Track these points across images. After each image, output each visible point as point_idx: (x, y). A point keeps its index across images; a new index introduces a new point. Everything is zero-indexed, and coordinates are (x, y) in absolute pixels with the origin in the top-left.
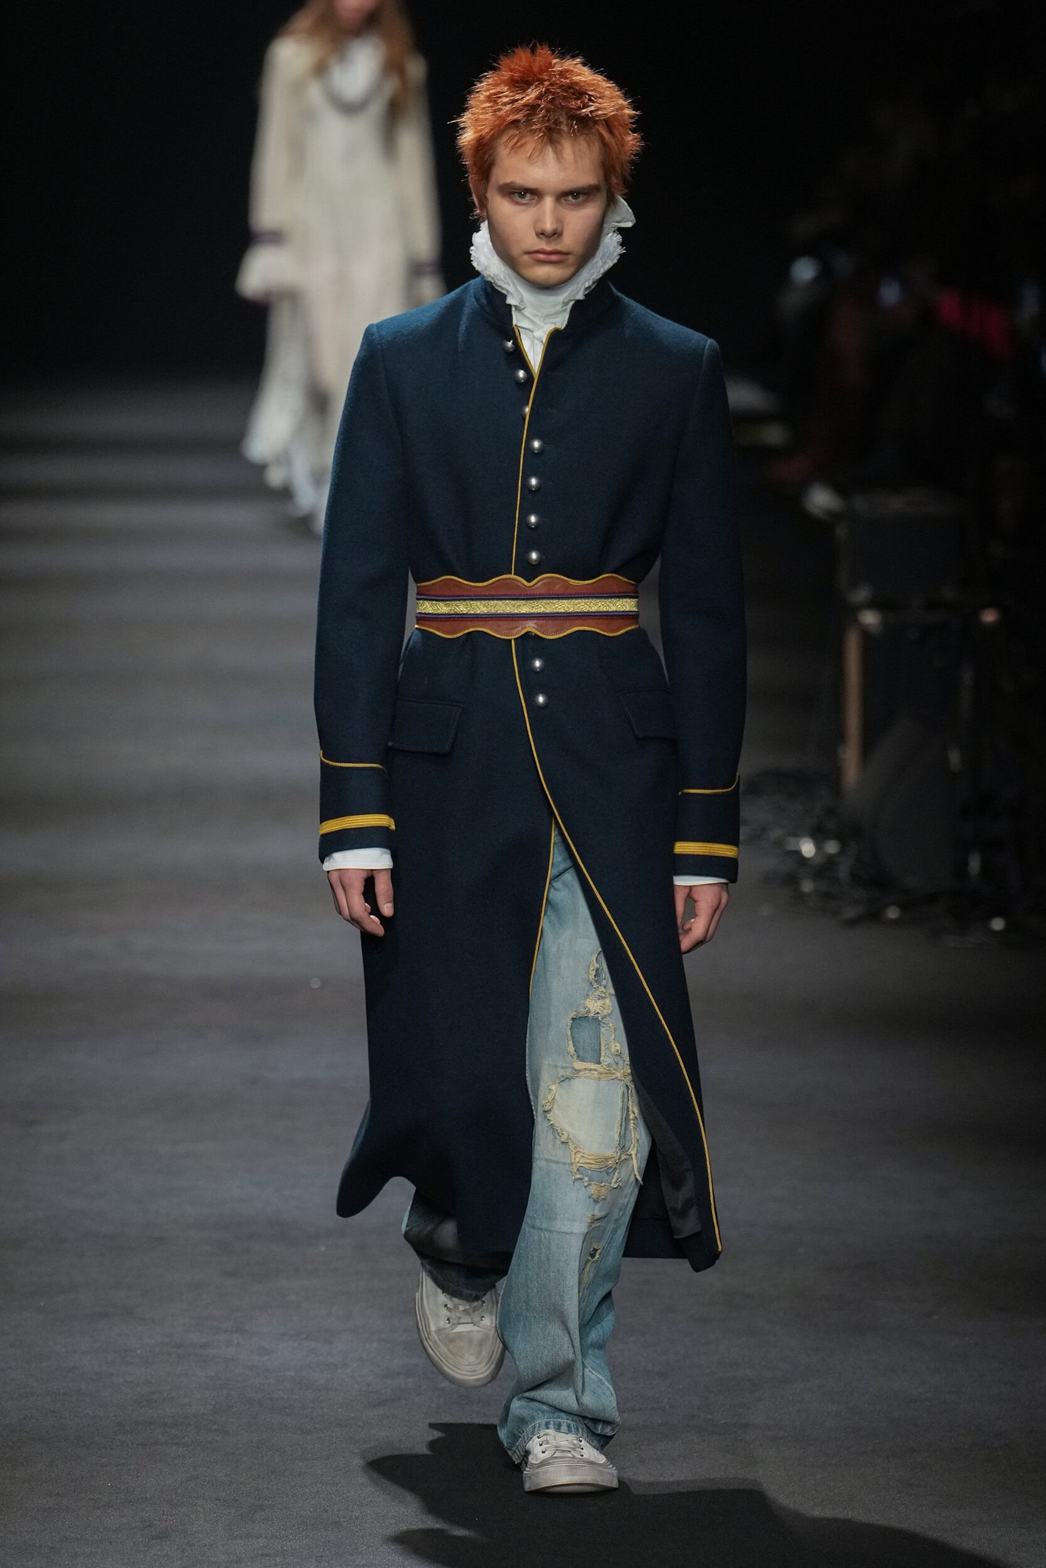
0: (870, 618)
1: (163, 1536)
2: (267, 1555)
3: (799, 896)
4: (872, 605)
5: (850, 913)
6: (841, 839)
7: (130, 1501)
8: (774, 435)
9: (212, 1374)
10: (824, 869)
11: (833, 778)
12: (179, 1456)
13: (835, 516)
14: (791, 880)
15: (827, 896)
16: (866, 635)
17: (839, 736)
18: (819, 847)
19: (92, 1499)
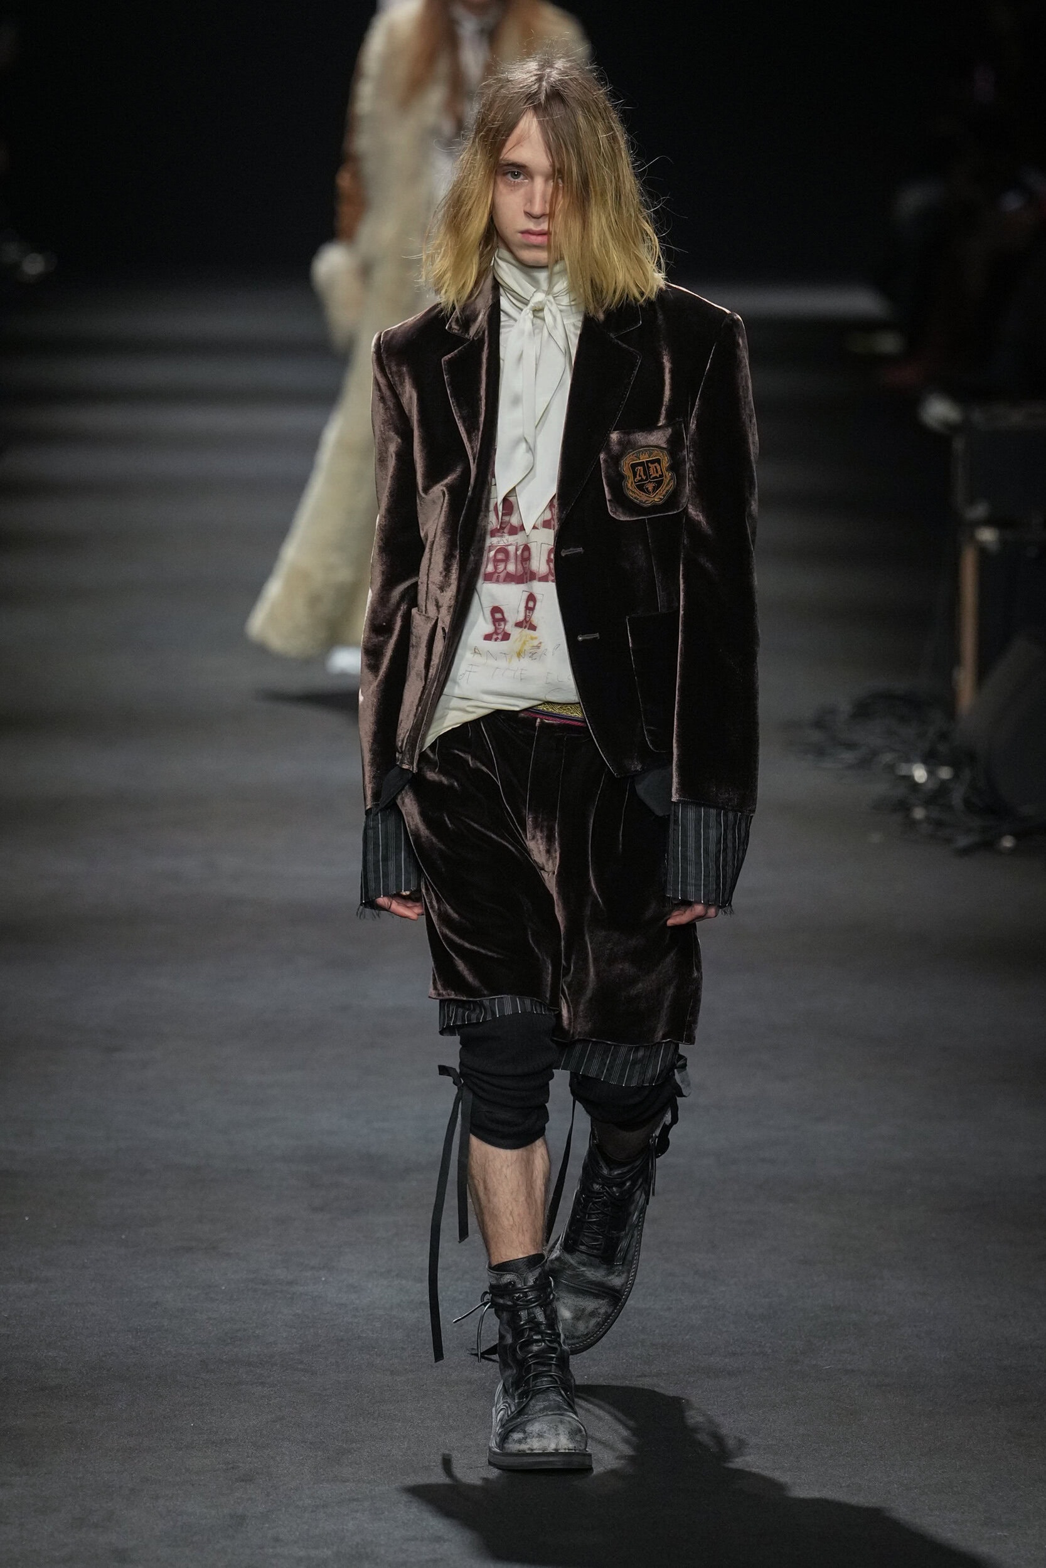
0: (987, 535)
1: (247, 1479)
2: (354, 1500)
3: (912, 824)
4: (989, 522)
5: (963, 841)
6: (956, 766)
7: (214, 1442)
8: (888, 343)
9: (299, 1312)
10: (937, 796)
11: (948, 702)
12: (264, 1397)
13: (953, 429)
14: (903, 807)
15: (939, 824)
16: (982, 554)
17: (954, 659)
18: (931, 773)
19: (174, 1440)
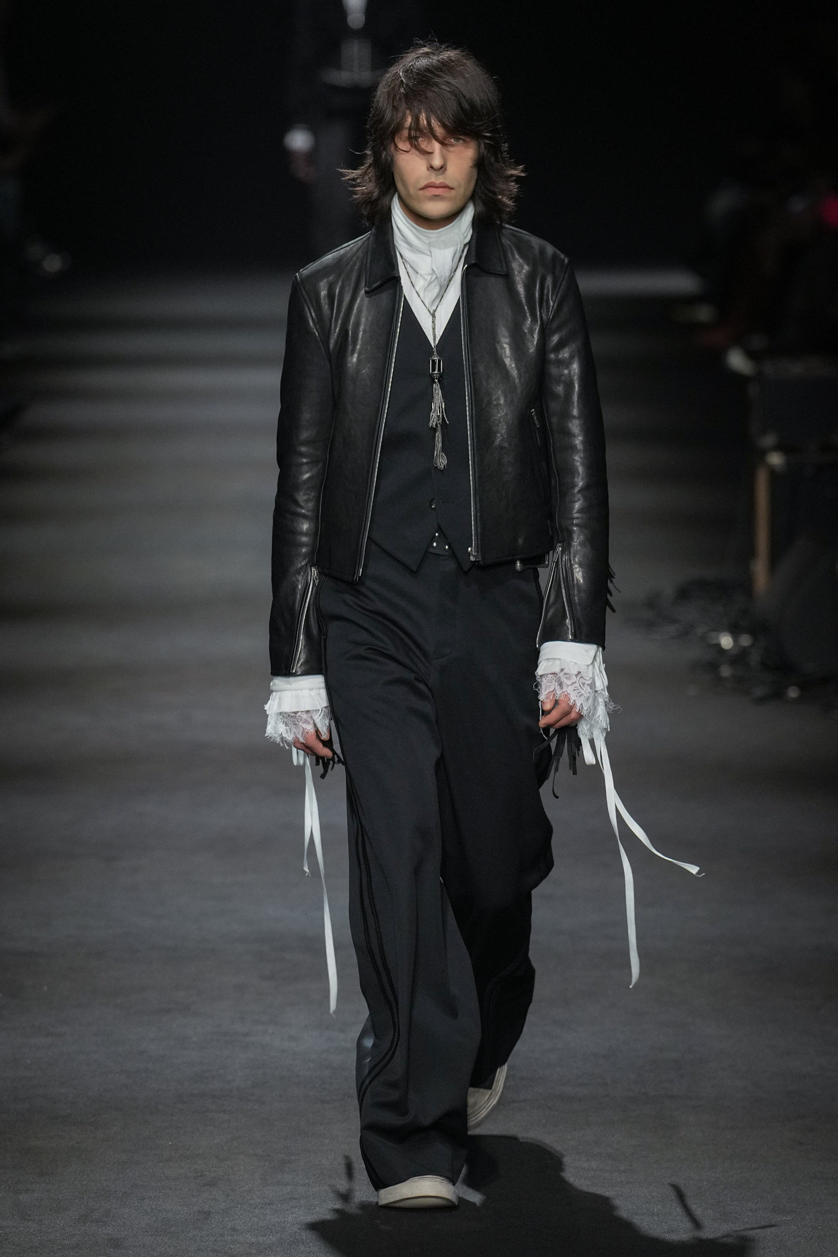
0: (776, 459)
1: (212, 1184)
3: (719, 679)
4: (778, 448)
5: (759, 692)
6: (753, 633)
7: (187, 1156)
9: (252, 1056)
10: (738, 658)
11: (746, 585)
12: (225, 1121)
13: (748, 377)
14: (713, 667)
15: (742, 679)
16: (773, 474)
17: (750, 552)
18: (735, 640)
19: (156, 1155)
